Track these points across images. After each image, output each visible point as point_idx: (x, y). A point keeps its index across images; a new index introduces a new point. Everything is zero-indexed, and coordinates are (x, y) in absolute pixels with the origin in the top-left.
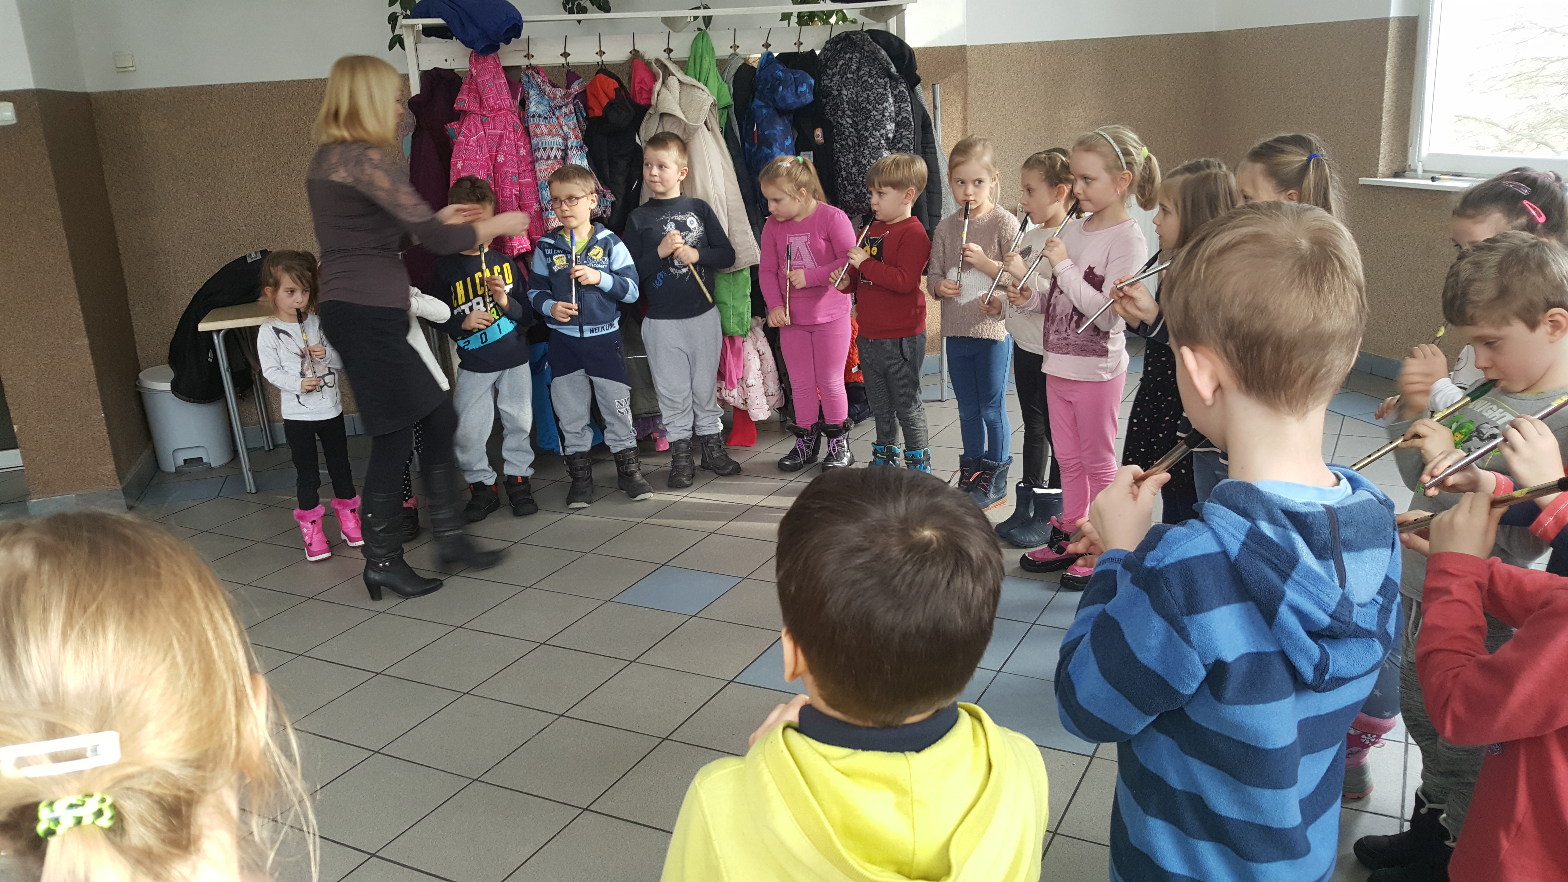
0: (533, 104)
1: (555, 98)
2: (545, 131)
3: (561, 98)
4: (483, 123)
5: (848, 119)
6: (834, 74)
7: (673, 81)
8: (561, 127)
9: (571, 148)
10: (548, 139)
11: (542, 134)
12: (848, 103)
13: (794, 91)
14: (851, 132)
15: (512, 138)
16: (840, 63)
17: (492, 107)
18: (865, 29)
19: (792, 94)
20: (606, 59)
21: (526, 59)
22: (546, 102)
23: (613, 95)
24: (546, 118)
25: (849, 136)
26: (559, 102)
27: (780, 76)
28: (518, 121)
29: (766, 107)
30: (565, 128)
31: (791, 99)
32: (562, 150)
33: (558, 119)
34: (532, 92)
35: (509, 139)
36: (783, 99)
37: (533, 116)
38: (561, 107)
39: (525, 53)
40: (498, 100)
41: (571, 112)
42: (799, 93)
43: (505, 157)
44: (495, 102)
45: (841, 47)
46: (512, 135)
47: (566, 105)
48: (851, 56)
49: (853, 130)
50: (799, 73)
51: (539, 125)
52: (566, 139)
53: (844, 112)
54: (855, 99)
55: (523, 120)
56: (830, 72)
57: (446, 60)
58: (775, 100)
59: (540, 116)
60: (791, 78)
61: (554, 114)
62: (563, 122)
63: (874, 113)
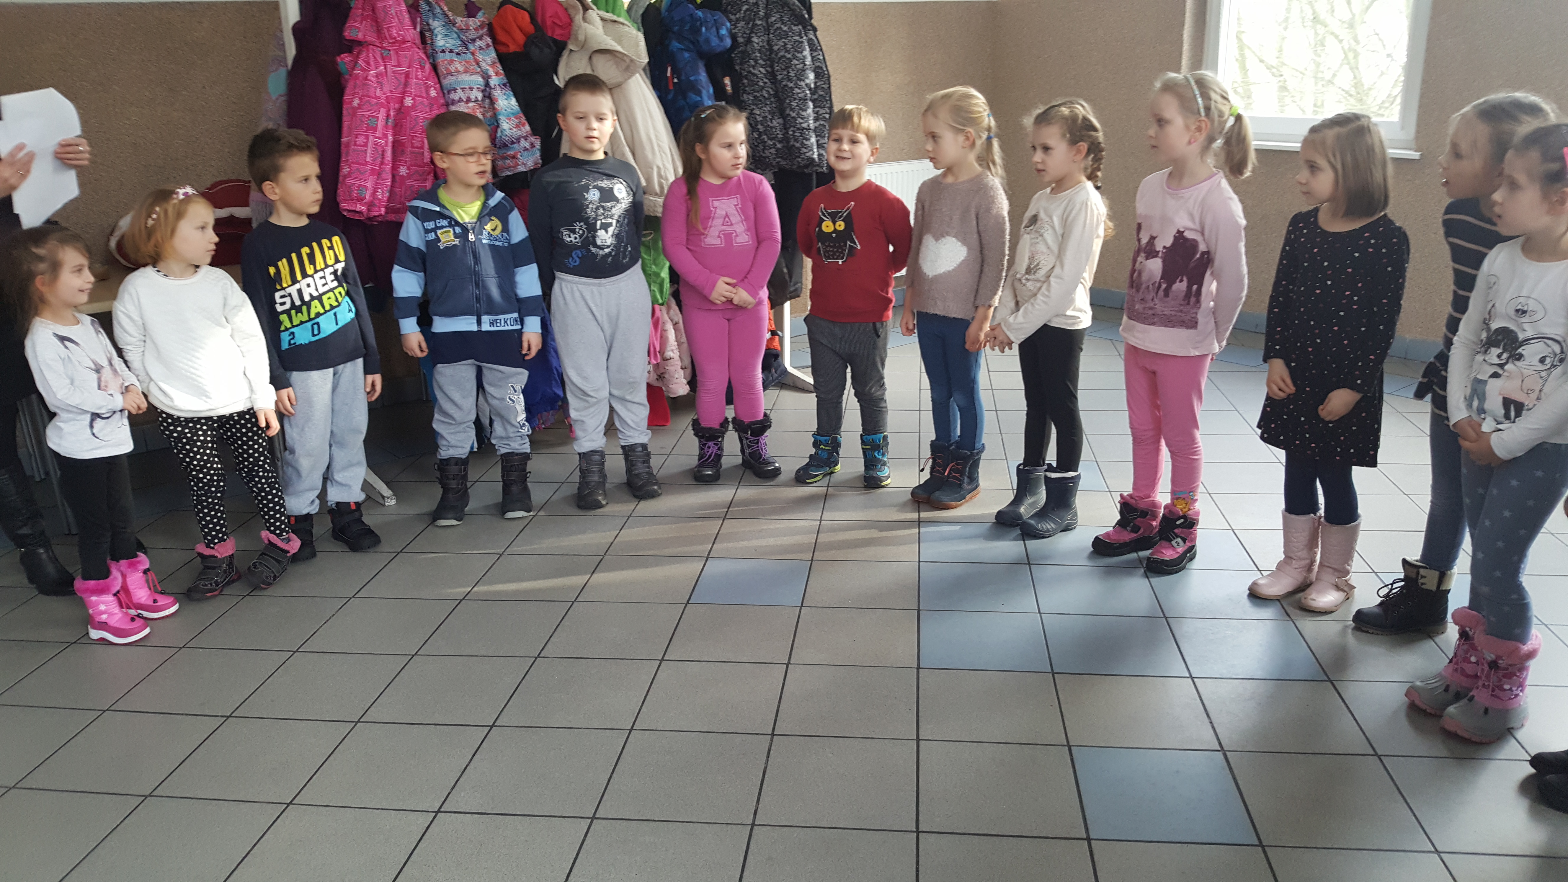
0: (439, 37)
1: (468, 30)
2: (461, 69)
3: (476, 29)
4: (382, 57)
6: (738, 20)
8: (478, 63)
9: (495, 87)
10: (466, 78)
11: (457, 71)
13: (715, 34)
17: (394, 39)
19: (714, 37)
22: (455, 36)
23: (528, 30)
24: (458, 54)
26: (472, 34)
27: (700, 16)
28: (424, 57)
30: (483, 64)
31: (712, 42)
32: (483, 91)
33: (473, 54)
34: (435, 23)
35: (416, 78)
37: (443, 51)
38: (474, 40)
40: (400, 30)
41: (488, 46)
42: (720, 36)
43: (413, 99)
44: (397, 33)
47: (481, 38)
51: (451, 62)
52: (486, 77)
53: (756, 61)
54: (767, 47)
55: (430, 56)
59: (451, 51)
61: (467, 49)
62: (480, 57)
63: (795, 62)
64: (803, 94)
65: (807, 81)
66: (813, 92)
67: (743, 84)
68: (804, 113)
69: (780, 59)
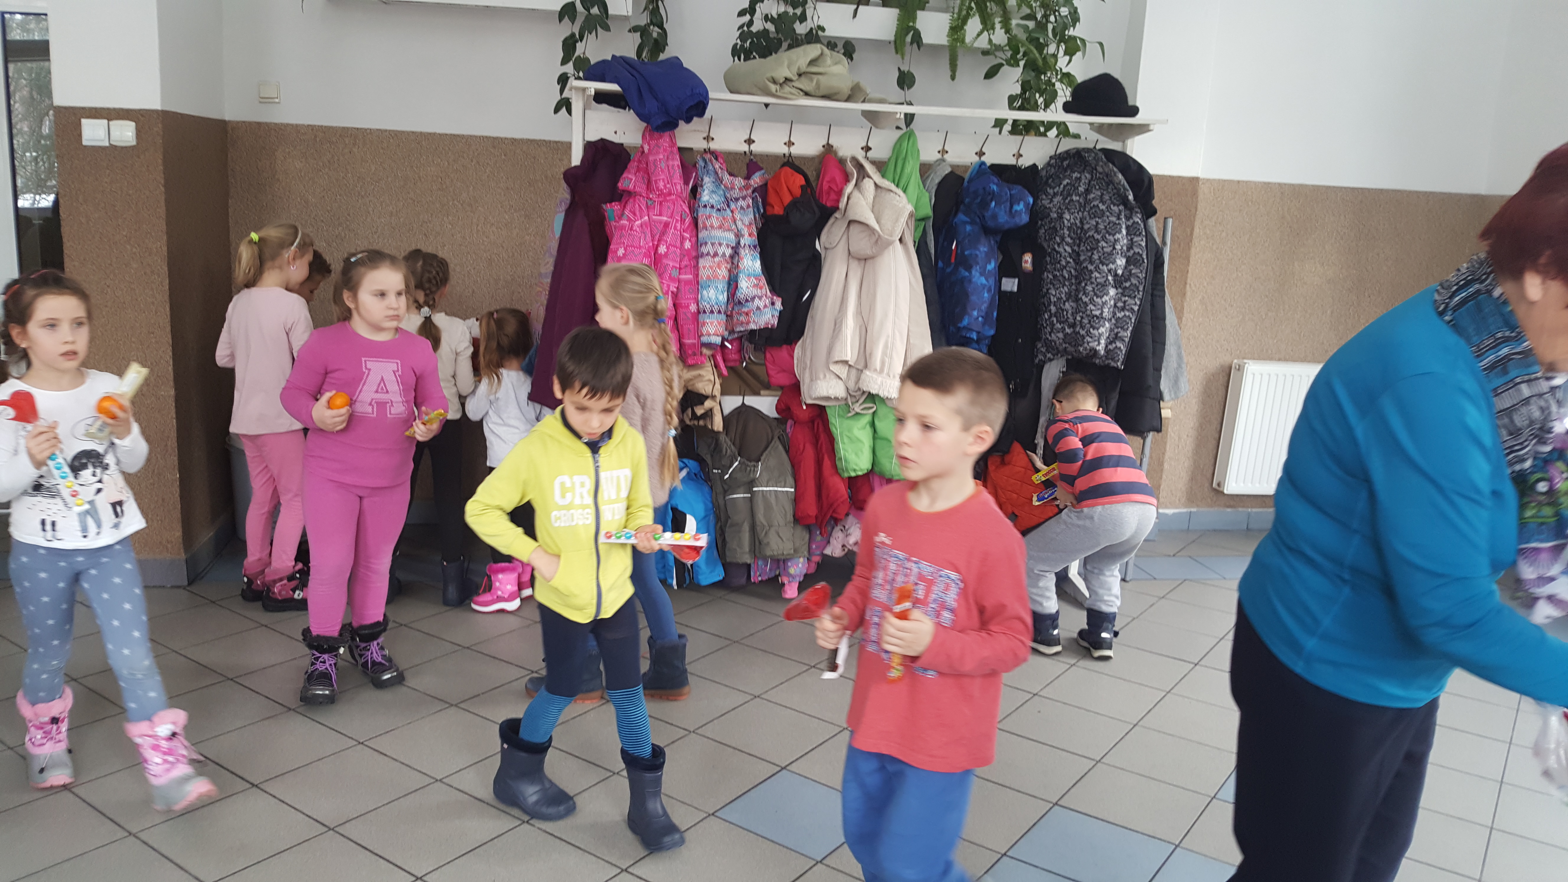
0: (706, 192)
1: (733, 188)
2: (716, 224)
3: (740, 189)
4: (648, 207)
6: (1055, 194)
7: (868, 184)
9: (744, 247)
11: (712, 227)
13: (1008, 209)
15: (679, 228)
16: (1065, 182)
17: (661, 190)
18: (1098, 147)
19: (1006, 212)
20: (795, 151)
21: (705, 142)
22: (722, 192)
23: (798, 192)
24: (719, 210)
26: (736, 193)
27: (994, 190)
28: (688, 211)
29: (972, 223)
30: (739, 223)
31: (1003, 218)
32: (732, 248)
33: (732, 212)
34: (706, 179)
35: (675, 228)
36: (995, 217)
37: (705, 206)
38: (737, 200)
39: (705, 135)
40: (668, 183)
41: (748, 206)
42: (1013, 211)
43: (668, 248)
44: (665, 186)
45: (1068, 165)
46: (678, 225)
47: (744, 198)
48: (1079, 175)
49: (1072, 260)
50: (1017, 189)
54: (1079, 224)
55: (693, 209)
56: (1051, 191)
57: (616, 133)
58: (984, 216)
60: (1006, 194)
61: (728, 206)
62: (738, 216)
63: (1102, 244)
69: (1088, 238)
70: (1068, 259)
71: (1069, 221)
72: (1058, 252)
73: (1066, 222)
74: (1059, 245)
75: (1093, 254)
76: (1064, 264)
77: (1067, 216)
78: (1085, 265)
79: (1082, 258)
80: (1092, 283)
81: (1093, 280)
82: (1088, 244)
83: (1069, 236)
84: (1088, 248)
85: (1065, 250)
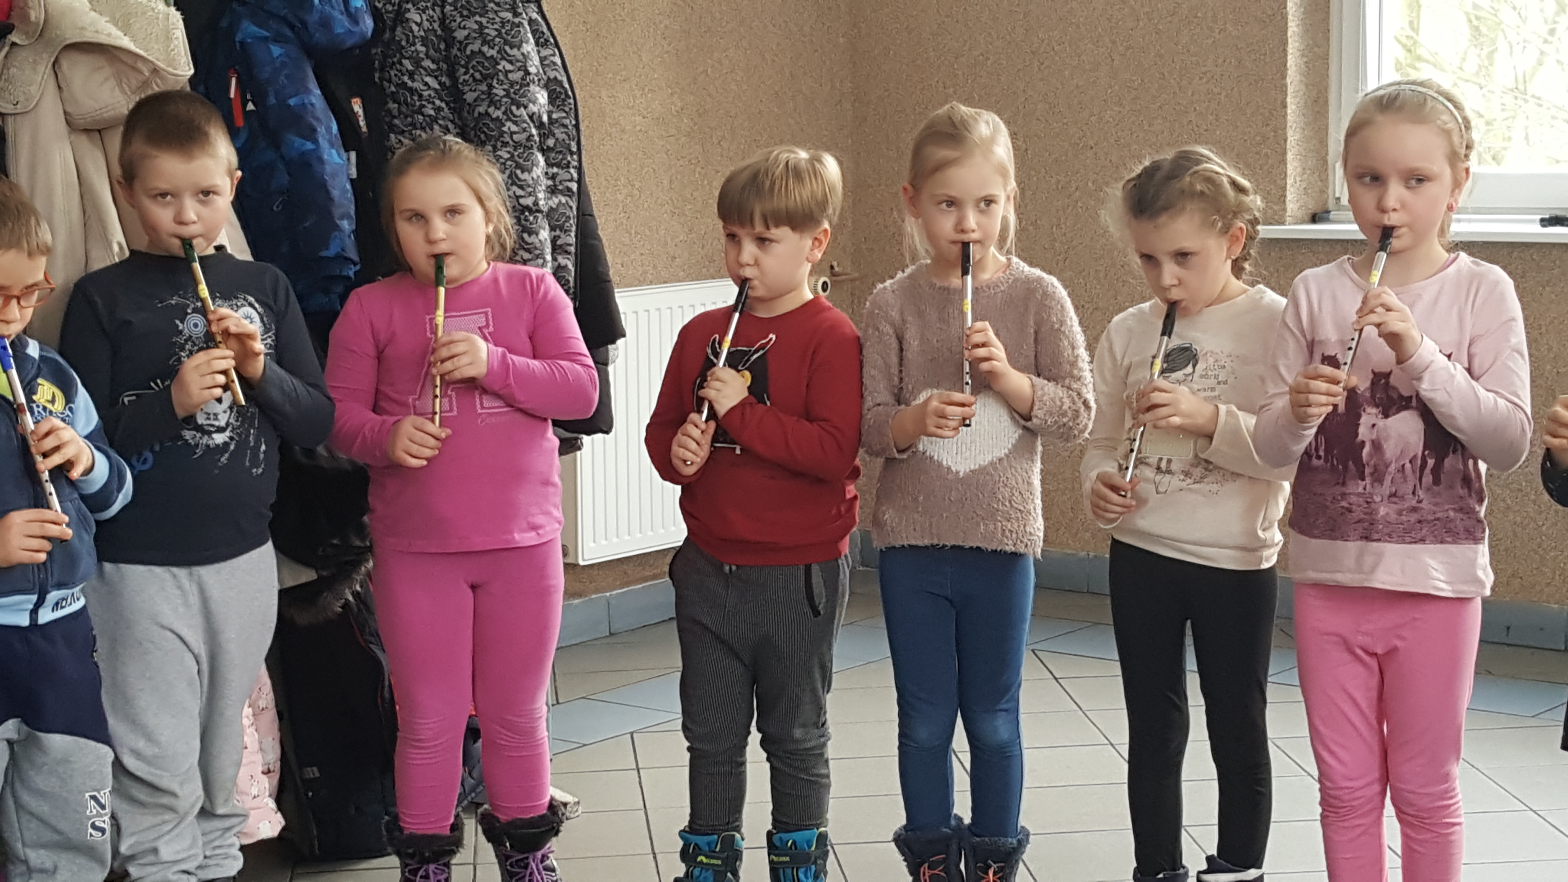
5: (428, 79)
12: (425, 41)
14: (439, 109)
25: (435, 120)
49: (443, 105)
53: (417, 63)
54: (439, 32)
63: (504, 65)
64: (524, 136)
65: (533, 108)
66: (545, 131)
67: (389, 111)
68: (525, 176)
69: (470, 58)
70: (438, 102)
71: (419, 25)
72: (412, 91)
73: (415, 28)
74: (411, 75)
75: (490, 87)
76: (432, 112)
77: (414, 16)
78: (481, 109)
79: (470, 97)
80: (505, 144)
81: (507, 138)
82: (473, 67)
83: (428, 56)
84: (478, 76)
85: (426, 84)
